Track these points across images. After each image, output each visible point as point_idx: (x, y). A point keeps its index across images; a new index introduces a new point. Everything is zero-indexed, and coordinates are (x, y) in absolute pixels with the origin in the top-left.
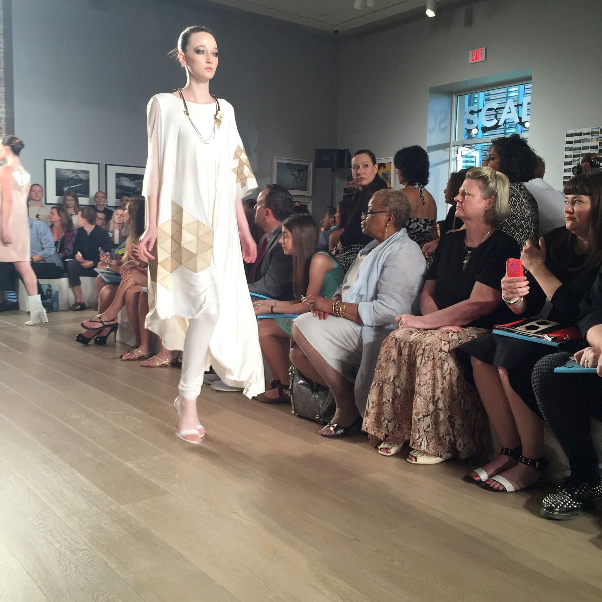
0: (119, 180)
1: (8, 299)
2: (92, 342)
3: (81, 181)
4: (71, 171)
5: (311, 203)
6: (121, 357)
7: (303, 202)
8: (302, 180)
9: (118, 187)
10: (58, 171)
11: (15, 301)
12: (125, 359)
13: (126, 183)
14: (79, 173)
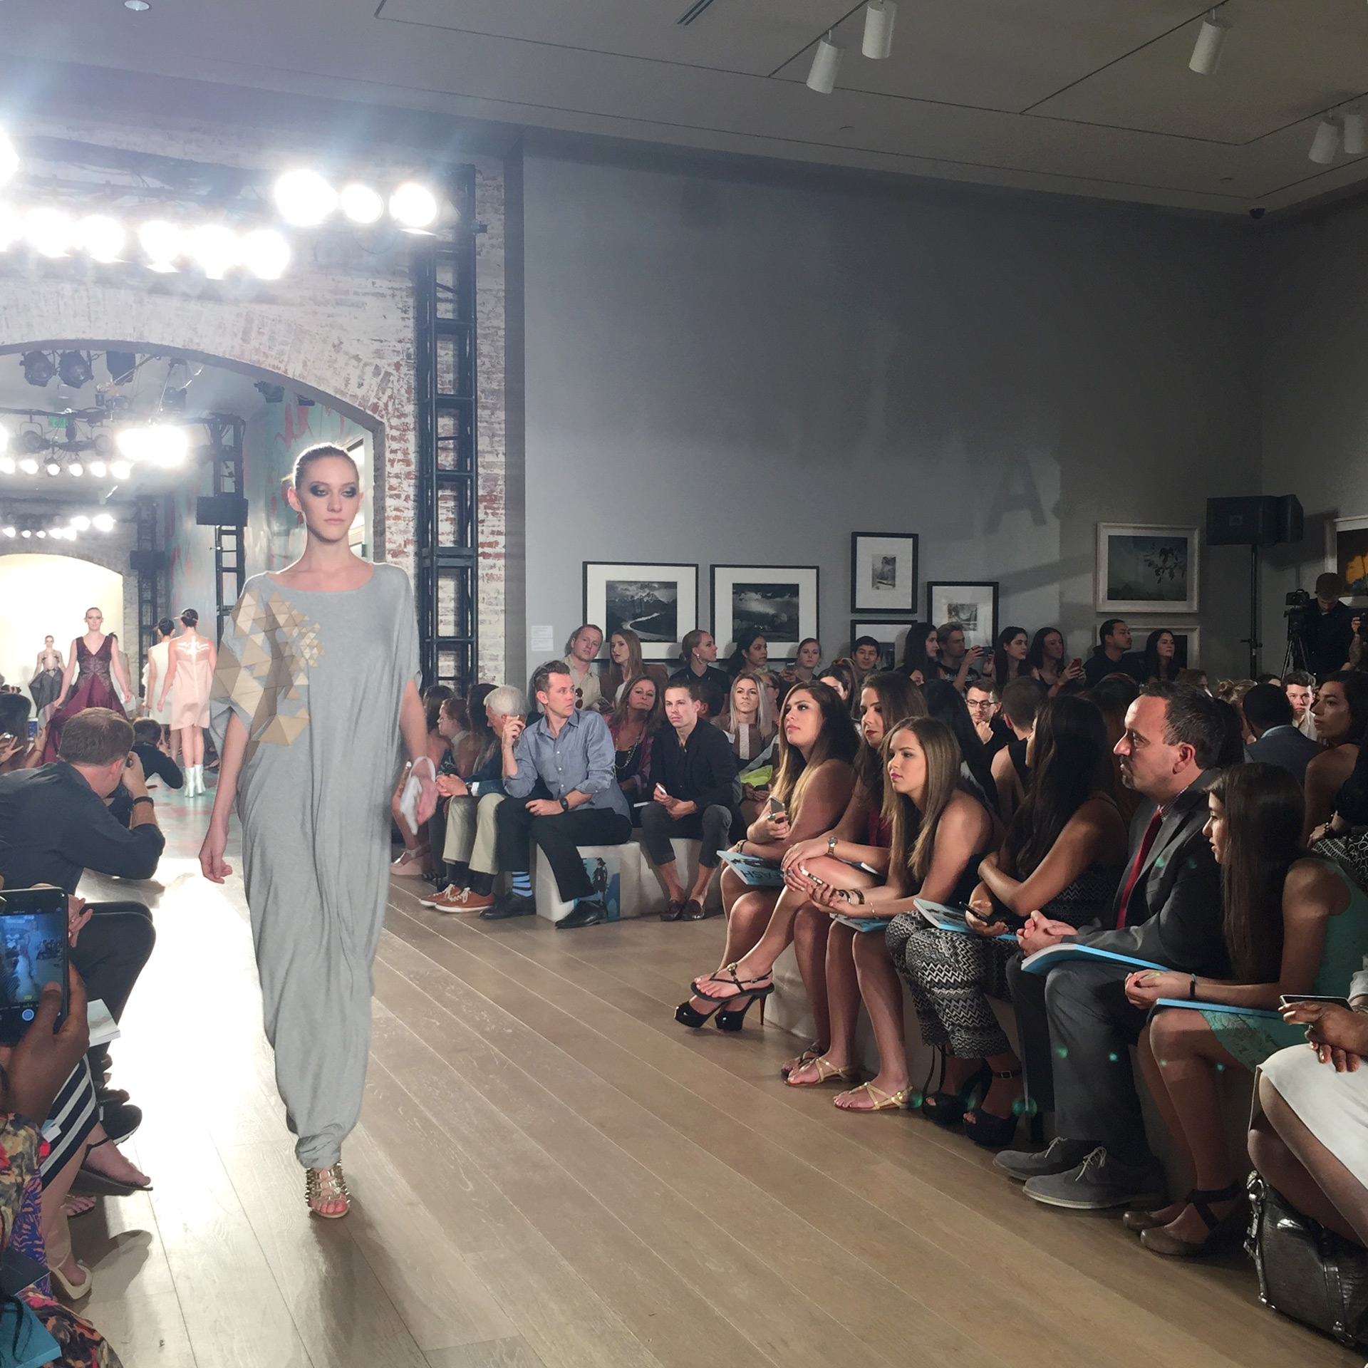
0: (741, 600)
1: (514, 890)
2: (710, 1024)
3: (658, 604)
4: (639, 585)
5: (1198, 631)
6: (785, 1074)
7: (1177, 629)
8: (1172, 575)
9: (739, 614)
10: (611, 586)
11: (528, 894)
12: (795, 1082)
13: (756, 605)
14: (654, 589)
